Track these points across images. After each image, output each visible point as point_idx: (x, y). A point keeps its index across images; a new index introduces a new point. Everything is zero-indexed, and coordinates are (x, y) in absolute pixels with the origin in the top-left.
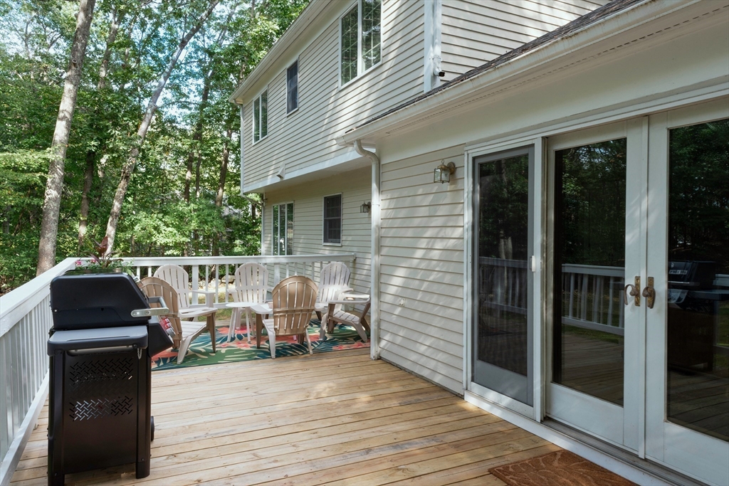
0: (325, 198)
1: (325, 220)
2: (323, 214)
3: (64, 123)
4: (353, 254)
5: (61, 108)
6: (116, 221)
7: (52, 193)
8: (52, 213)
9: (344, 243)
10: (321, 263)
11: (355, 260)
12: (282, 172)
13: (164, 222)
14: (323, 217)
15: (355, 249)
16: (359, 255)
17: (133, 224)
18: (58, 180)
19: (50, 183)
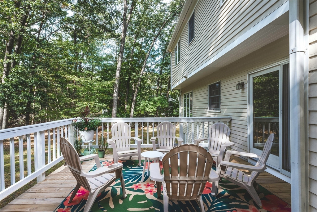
0: (209, 86)
1: (209, 98)
2: (208, 95)
3: (118, 71)
4: (229, 117)
5: (118, 66)
6: (134, 104)
7: (115, 95)
8: (115, 101)
9: (222, 110)
10: (209, 122)
11: (231, 121)
12: (187, 74)
13: (149, 104)
14: (208, 96)
15: (231, 114)
16: (233, 118)
17: (140, 104)
18: (117, 91)
19: (115, 92)
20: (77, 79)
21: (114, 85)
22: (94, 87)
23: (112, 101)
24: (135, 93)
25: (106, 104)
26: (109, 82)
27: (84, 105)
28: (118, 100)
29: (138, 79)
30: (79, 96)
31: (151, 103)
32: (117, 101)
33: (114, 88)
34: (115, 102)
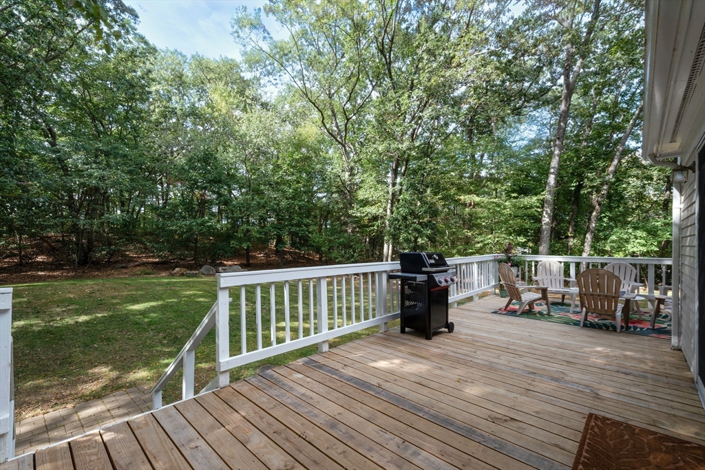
3: (553, 176)
5: (552, 166)
6: (592, 236)
7: (546, 220)
17: (607, 237)
18: (549, 212)
19: (544, 214)
20: (477, 199)
21: (543, 203)
22: (505, 209)
23: (538, 231)
24: (594, 214)
25: (525, 236)
26: (535, 198)
27: (488, 239)
28: (552, 229)
29: (602, 184)
30: (478, 226)
31: (639, 233)
32: (549, 232)
33: (543, 207)
34: (546, 234)
